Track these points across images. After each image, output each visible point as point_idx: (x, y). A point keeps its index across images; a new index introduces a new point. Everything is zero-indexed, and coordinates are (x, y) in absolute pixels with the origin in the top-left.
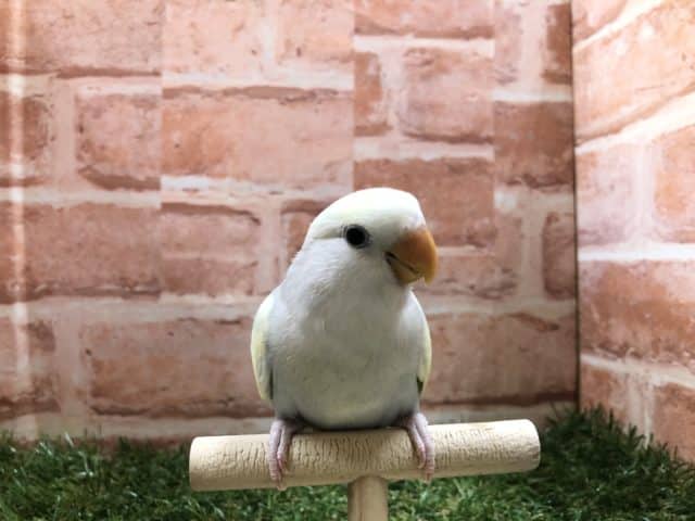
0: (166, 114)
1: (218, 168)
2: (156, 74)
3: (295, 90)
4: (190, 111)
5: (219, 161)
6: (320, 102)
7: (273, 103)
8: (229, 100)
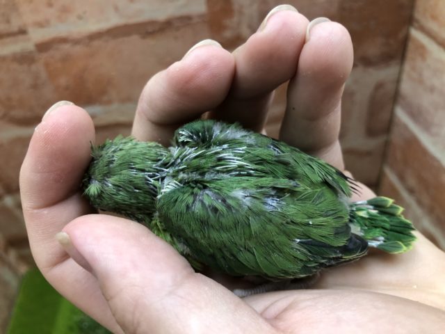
0: (47, 65)
1: (105, 98)
2: (22, 32)
3: (152, 23)
4: (66, 59)
5: (103, 92)
6: (178, 29)
7: (135, 38)
8: (96, 43)
